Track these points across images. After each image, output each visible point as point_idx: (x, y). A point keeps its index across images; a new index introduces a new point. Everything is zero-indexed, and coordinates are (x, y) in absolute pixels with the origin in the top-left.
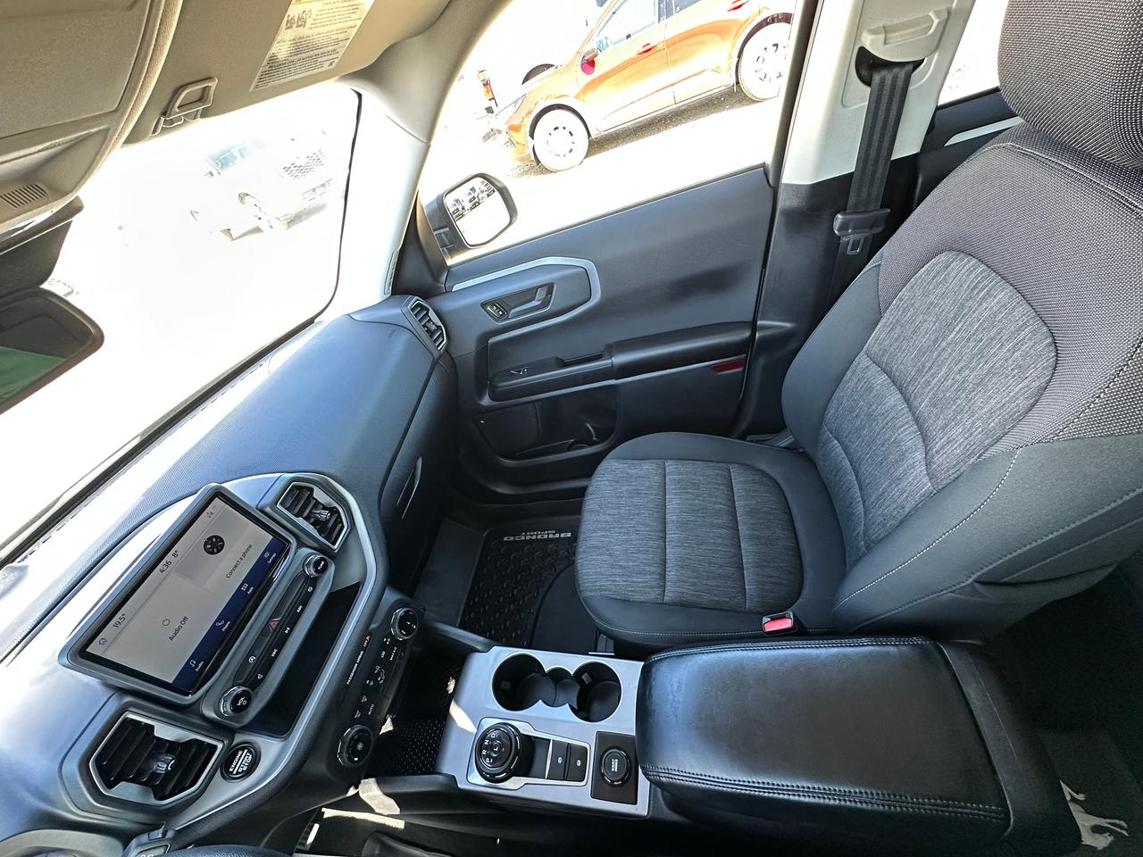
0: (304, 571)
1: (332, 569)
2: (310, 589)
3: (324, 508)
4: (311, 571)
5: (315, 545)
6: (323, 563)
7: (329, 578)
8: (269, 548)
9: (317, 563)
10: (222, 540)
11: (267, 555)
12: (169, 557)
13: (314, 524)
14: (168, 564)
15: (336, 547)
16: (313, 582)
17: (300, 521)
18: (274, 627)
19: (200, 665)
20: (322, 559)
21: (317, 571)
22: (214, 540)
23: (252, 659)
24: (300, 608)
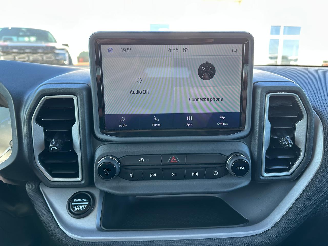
0: (228, 157)
1: (244, 182)
2: (216, 173)
3: (293, 139)
4: (230, 162)
5: (256, 154)
6: (244, 168)
7: (235, 185)
8: (228, 115)
9: (240, 162)
10: (213, 74)
11: (223, 118)
12: (181, 47)
13: (272, 140)
14: (176, 50)
15: (265, 175)
16: (224, 172)
17: (267, 125)
18: (172, 162)
19: (124, 125)
20: (247, 165)
21: (233, 167)
22: (210, 68)
23: (142, 160)
24: (196, 174)
